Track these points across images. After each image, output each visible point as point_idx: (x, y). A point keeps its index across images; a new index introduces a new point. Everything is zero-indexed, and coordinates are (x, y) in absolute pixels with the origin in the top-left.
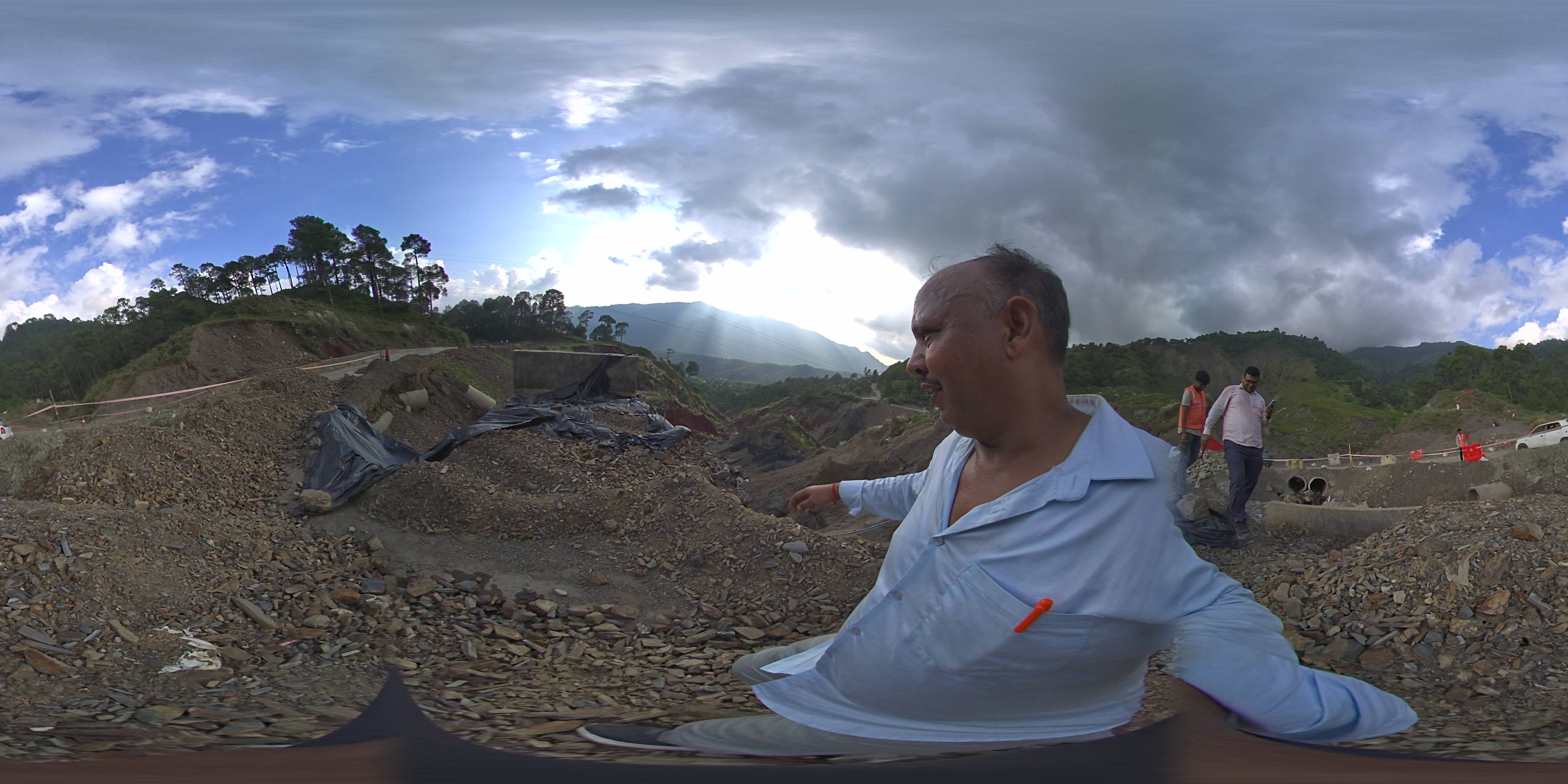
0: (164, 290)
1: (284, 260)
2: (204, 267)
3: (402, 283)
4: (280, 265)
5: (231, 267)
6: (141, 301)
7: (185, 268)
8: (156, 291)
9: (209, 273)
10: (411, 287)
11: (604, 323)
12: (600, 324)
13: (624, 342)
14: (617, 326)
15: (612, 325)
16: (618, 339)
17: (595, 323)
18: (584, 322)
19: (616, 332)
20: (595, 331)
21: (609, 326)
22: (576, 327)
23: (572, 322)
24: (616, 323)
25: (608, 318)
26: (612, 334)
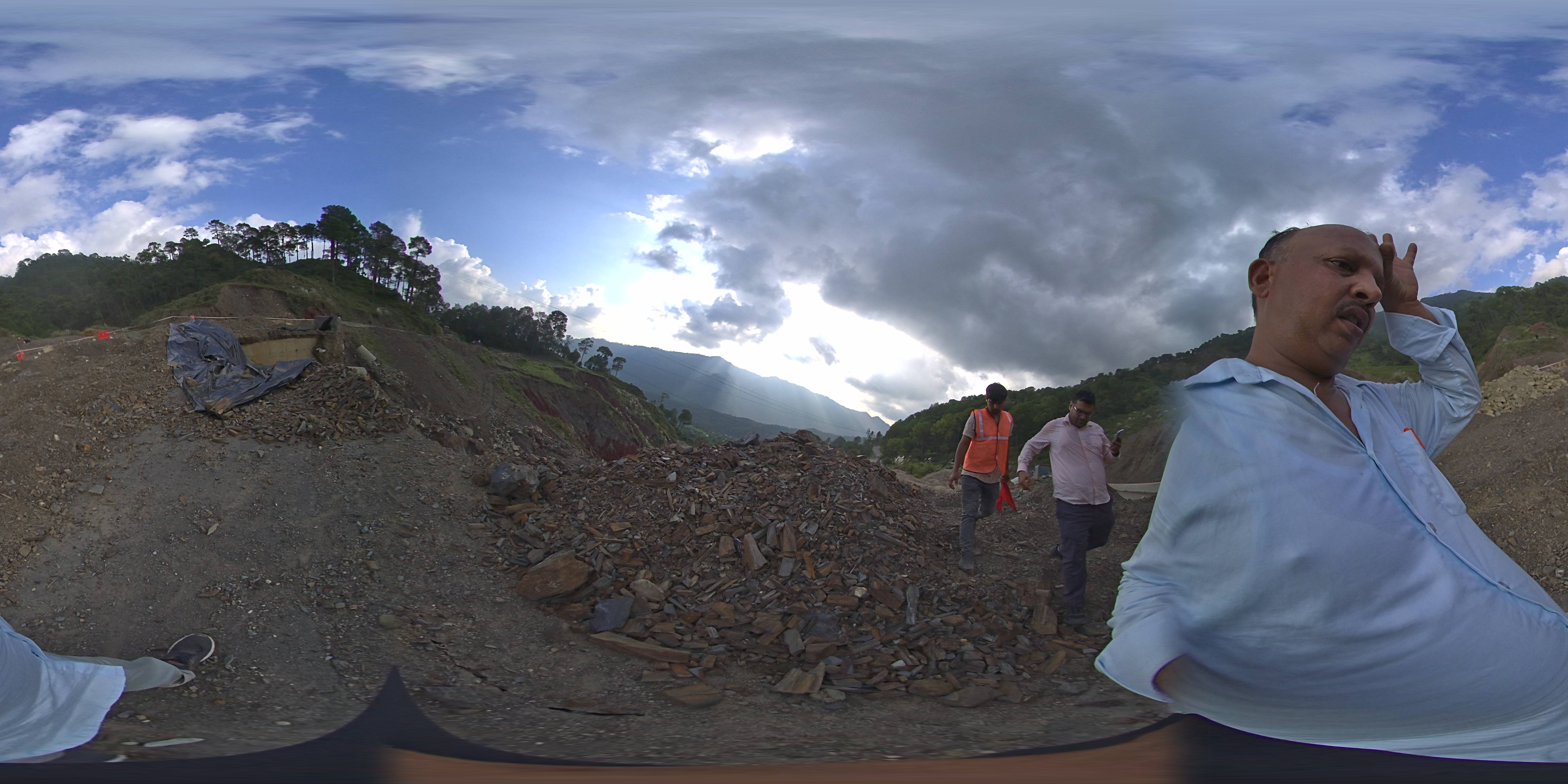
0: (197, 239)
1: (314, 235)
2: (240, 226)
6: (171, 246)
7: (221, 224)
8: (188, 239)
9: (244, 232)
11: (601, 354)
12: (597, 353)
13: (618, 377)
14: (615, 360)
15: (609, 357)
16: (613, 373)
17: (593, 352)
18: (582, 349)
19: (613, 366)
20: (591, 360)
21: (606, 358)
22: (572, 351)
23: (570, 346)
24: (614, 357)
25: (605, 349)
26: (608, 367)
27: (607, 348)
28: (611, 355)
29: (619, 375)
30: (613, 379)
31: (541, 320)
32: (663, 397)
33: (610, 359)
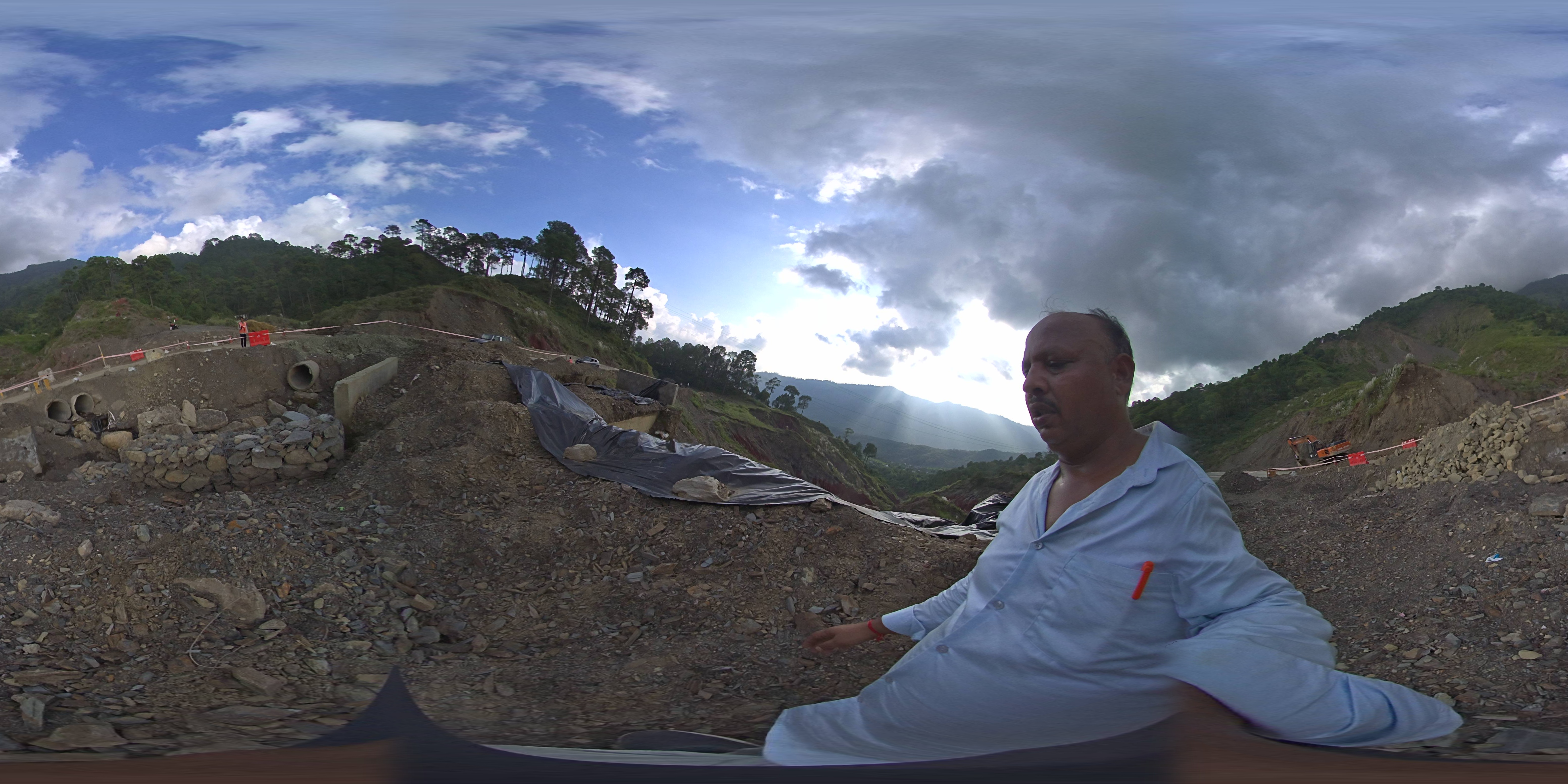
0: (399, 238)
1: (525, 252)
2: (448, 230)
3: (616, 305)
4: (519, 254)
5: (475, 239)
6: (367, 241)
7: (429, 225)
8: (389, 236)
9: (451, 237)
10: (622, 311)
11: (788, 393)
12: (784, 393)
13: (803, 415)
14: (800, 399)
15: (796, 396)
16: (799, 411)
17: (779, 392)
18: (769, 388)
19: (799, 404)
20: (777, 399)
21: (793, 397)
22: (761, 391)
23: (759, 386)
24: (800, 396)
25: (792, 389)
26: (794, 406)
27: (794, 387)
28: (798, 394)
29: (806, 413)
30: (800, 416)
31: (733, 360)
32: (847, 432)
33: (797, 397)
